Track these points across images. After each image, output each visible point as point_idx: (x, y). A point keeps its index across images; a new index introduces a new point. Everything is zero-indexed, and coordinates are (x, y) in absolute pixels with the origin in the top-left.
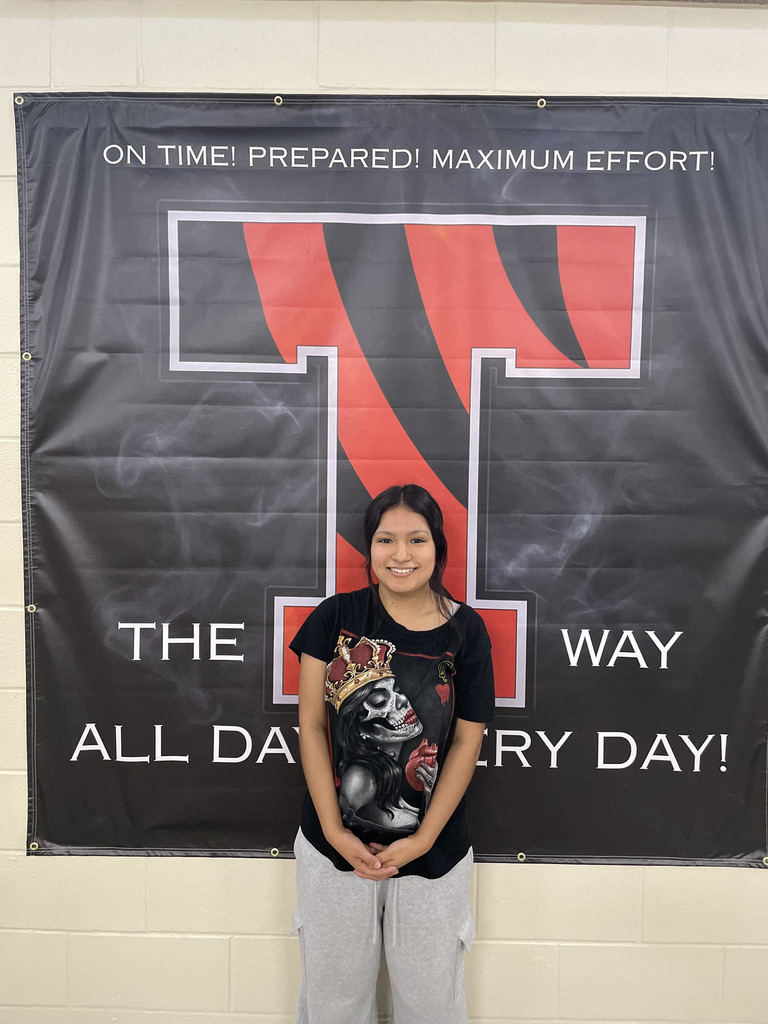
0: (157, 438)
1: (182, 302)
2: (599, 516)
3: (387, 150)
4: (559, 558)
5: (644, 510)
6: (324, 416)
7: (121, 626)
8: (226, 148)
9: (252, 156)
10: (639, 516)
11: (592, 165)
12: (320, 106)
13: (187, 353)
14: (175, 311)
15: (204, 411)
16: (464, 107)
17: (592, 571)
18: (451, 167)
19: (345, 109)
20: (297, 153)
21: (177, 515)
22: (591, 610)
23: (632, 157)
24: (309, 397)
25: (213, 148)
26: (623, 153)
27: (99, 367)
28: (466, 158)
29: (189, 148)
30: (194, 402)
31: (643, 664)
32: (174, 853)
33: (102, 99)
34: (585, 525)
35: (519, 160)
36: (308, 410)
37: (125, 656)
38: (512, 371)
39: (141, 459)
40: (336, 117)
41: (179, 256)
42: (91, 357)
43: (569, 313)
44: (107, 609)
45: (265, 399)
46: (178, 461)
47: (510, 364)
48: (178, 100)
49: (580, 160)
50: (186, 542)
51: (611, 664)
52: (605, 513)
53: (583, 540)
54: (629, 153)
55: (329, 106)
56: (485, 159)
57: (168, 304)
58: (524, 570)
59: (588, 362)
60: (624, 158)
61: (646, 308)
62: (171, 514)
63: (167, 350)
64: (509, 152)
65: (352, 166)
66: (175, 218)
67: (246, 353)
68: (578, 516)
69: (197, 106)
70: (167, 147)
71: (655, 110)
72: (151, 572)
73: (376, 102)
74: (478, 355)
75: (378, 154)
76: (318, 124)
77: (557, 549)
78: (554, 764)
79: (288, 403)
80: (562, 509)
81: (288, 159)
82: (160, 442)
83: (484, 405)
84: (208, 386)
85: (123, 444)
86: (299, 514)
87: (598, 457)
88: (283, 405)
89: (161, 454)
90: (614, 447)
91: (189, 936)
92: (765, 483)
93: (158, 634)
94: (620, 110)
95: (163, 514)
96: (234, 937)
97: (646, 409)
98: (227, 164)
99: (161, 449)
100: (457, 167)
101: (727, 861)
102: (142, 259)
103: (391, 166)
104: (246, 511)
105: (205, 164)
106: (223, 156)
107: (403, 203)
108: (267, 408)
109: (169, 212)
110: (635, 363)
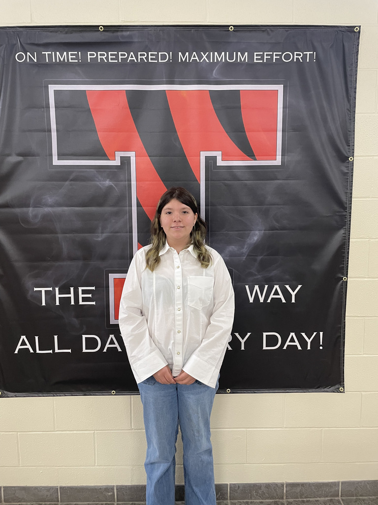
0: (49, 198)
1: (57, 131)
2: (263, 232)
3: (156, 53)
4: (244, 252)
5: (283, 228)
6: (130, 186)
7: (36, 289)
8: (76, 53)
9: (89, 57)
10: (281, 231)
11: (257, 59)
12: (122, 31)
13: (61, 156)
14: (54, 135)
15: (71, 185)
16: (194, 30)
17: (259, 258)
18: (188, 61)
19: (135, 32)
20: (111, 55)
21: (60, 236)
22: (259, 276)
23: (276, 55)
24: (122, 177)
25: (70, 53)
26: (272, 53)
27: (19, 163)
28: (195, 57)
29: (58, 53)
30: (66, 180)
31: (284, 301)
32: (66, 394)
33: (14, 30)
34: (256, 236)
35: (220, 57)
36: (122, 183)
37: (38, 304)
38: (220, 163)
39: (41, 208)
40: (130, 37)
41: (55, 108)
42: (13, 159)
43: (247, 134)
44: (28, 282)
45: (100, 178)
46: (59, 209)
47: (219, 159)
48: (51, 29)
49: (251, 57)
50: (65, 248)
51: (269, 301)
52: (265, 230)
53: (255, 243)
54: (275, 53)
55: (126, 31)
56: (205, 57)
57: (51, 132)
58: (228, 258)
59: (256, 157)
60: (272, 56)
61: (283, 131)
62: (57, 235)
63: (51, 155)
64: (216, 53)
65: (139, 61)
66: (52, 88)
67: (91, 155)
68: (252, 232)
69: (61, 31)
70: (47, 53)
71: (287, 31)
72: (49, 263)
73: (150, 29)
74: (203, 155)
75: (151, 55)
76: (121, 40)
77: (243, 248)
78: (243, 348)
79: (111, 180)
80: (244, 229)
81: (107, 58)
82: (50, 200)
83: (206, 180)
84: (72, 172)
85: (32, 201)
86: (119, 234)
87: (261, 203)
88: (109, 181)
89: (51, 206)
90: (269, 198)
91: (75, 432)
92: (340, 214)
93: (53, 293)
94: (270, 32)
95: (53, 235)
96: (96, 431)
97: (283, 180)
98: (77, 61)
99: (50, 204)
100: (191, 61)
101: (323, 390)
102: (37, 109)
103: (158, 61)
104: (93, 233)
105: (66, 61)
106: (75, 57)
107: (164, 80)
108: (102, 182)
109: (49, 85)
110: (279, 157)
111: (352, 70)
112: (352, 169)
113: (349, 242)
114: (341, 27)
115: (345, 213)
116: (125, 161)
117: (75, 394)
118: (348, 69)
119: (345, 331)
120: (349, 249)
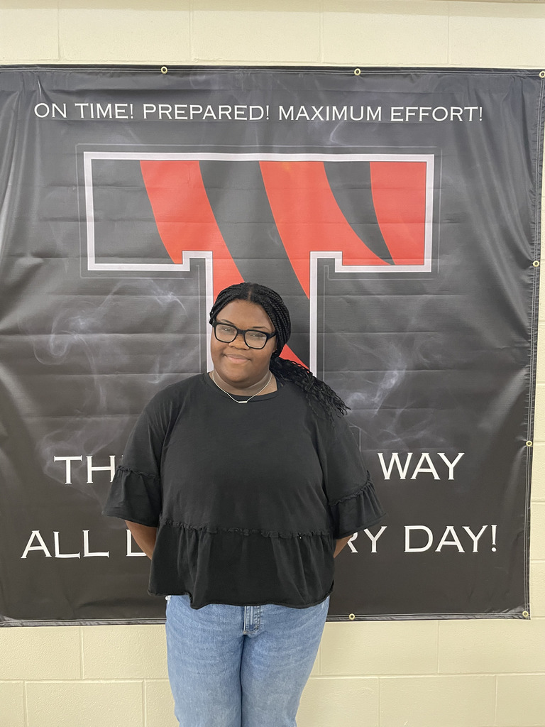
0: (80, 320)
1: (96, 220)
2: (404, 371)
3: (246, 107)
4: (376, 402)
5: (435, 366)
6: (203, 302)
7: (56, 459)
8: (126, 105)
9: (145, 111)
10: (432, 371)
11: (395, 117)
12: (195, 74)
13: (100, 257)
14: (91, 225)
15: (115, 300)
16: (301, 75)
17: (399, 411)
18: (292, 119)
19: (214, 76)
20: (179, 109)
21: (96, 377)
22: (399, 439)
23: (424, 111)
24: (192, 289)
25: (116, 105)
26: (417, 108)
27: (36, 268)
28: (303, 112)
29: (98, 105)
30: (107, 293)
31: (437, 477)
32: (100, 623)
33: (32, 70)
34: (394, 378)
35: (342, 113)
36: (191, 298)
37: (60, 481)
38: (340, 268)
39: (68, 336)
40: (207, 82)
41: (93, 186)
42: (28, 261)
43: (379, 224)
44: (46, 448)
45: (159, 290)
46: (95, 337)
47: (338, 262)
48: (90, 70)
49: (386, 113)
50: (103, 396)
51: (414, 477)
52: (407, 369)
53: (393, 388)
54: (421, 108)
55: (202, 74)
56: (317, 113)
59: (394, 260)
60: (417, 112)
61: (435, 221)
62: (91, 376)
63: (85, 256)
64: (334, 108)
65: (220, 118)
67: (145, 257)
68: (389, 371)
69: (104, 74)
70: (82, 105)
71: (439, 76)
72: (78, 419)
73: (237, 71)
74: (315, 256)
75: (238, 109)
76: (195, 88)
77: (375, 396)
78: (374, 550)
79: (176, 293)
80: (377, 367)
81: (172, 113)
82: (82, 323)
83: (319, 293)
84: (117, 281)
85: (54, 325)
87: (402, 329)
88: (173, 294)
89: (83, 332)
90: (414, 322)
91: (113, 681)
92: (520, 346)
93: (84, 464)
94: (414, 77)
95: (85, 376)
96: (145, 681)
97: (435, 294)
98: (127, 117)
99: (82, 328)
100: (297, 119)
101: (497, 614)
102: (66, 188)
103: (249, 118)
104: (147, 372)
105: (111, 117)
106: (124, 111)
107: (258, 146)
108: (161, 297)
109: (85, 153)
110: (428, 261)
111: (536, 133)
112: (538, 279)
113: (535, 387)
114: (520, 70)
115: (527, 345)
117: (114, 622)
118: (530, 132)
119: (529, 523)
120: (534, 398)
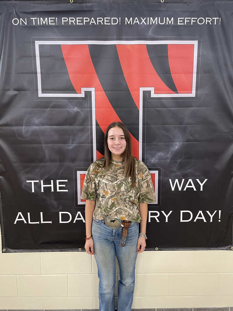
1: (41, 73)
2: (182, 143)
3: (110, 18)
4: (168, 156)
6: (91, 111)
7: (28, 181)
8: (54, 18)
9: (63, 21)
10: (194, 142)
11: (180, 23)
12: (86, 2)
13: (44, 91)
14: (39, 76)
15: (51, 111)
16: (136, 2)
17: (179, 161)
18: (132, 24)
19: (95, 3)
20: (79, 19)
21: (43, 145)
22: (179, 173)
23: (193, 20)
24: (86, 105)
25: (50, 18)
26: (190, 18)
27: (15, 96)
28: (137, 21)
29: (41, 18)
30: (47, 107)
31: (195, 190)
32: (49, 251)
33: (11, 2)
34: (177, 146)
35: (155, 21)
36: (85, 109)
37: (30, 191)
38: (153, 95)
39: (31, 127)
40: (92, 7)
41: (40, 57)
42: (12, 93)
43: (172, 74)
44: (23, 177)
45: (71, 106)
46: (43, 128)
47: (152, 92)
48: (37, 2)
49: (176, 21)
50: (47, 154)
51: (185, 190)
52: (183, 142)
53: (176, 150)
54: (192, 18)
55: (89, 3)
56: (143, 21)
57: (37, 74)
58: (157, 161)
59: (178, 91)
60: (190, 20)
61: (197, 73)
62: (41, 145)
63: (37, 90)
64: (151, 18)
65: (98, 24)
67: (64, 90)
68: (174, 143)
69: (44, 4)
70: (34, 19)
71: (201, 3)
72: (36, 164)
73: (106, 1)
74: (142, 90)
75: (106, 19)
76: (85, 9)
77: (168, 154)
78: (167, 221)
79: (78, 107)
80: (169, 141)
81: (76, 22)
82: (37, 121)
83: (144, 107)
84: (52, 102)
85: (24, 122)
86: (83, 144)
87: (181, 123)
88: (77, 108)
89: (37, 125)
90: (187, 120)
91: (55, 275)
93: (39, 184)
94: (189, 3)
95: (39, 145)
96: (68, 275)
97: (197, 107)
98: (54, 24)
99: (37, 123)
100: (134, 24)
101: (220, 248)
102: (27, 58)
103: (111, 24)
104: (66, 143)
105: (47, 24)
106: (53, 21)
107: (115, 37)
108: (72, 109)
109: (35, 41)
110: (194, 91)
116: (88, 94)
